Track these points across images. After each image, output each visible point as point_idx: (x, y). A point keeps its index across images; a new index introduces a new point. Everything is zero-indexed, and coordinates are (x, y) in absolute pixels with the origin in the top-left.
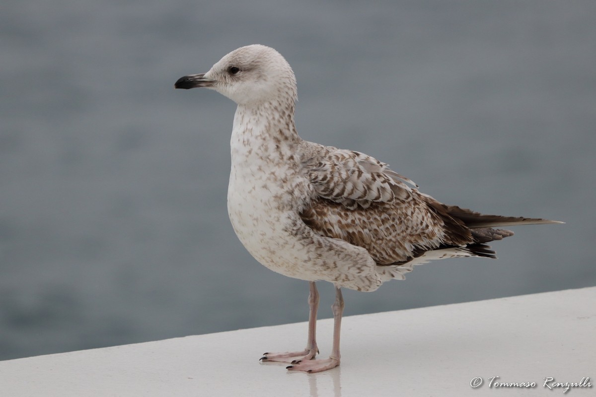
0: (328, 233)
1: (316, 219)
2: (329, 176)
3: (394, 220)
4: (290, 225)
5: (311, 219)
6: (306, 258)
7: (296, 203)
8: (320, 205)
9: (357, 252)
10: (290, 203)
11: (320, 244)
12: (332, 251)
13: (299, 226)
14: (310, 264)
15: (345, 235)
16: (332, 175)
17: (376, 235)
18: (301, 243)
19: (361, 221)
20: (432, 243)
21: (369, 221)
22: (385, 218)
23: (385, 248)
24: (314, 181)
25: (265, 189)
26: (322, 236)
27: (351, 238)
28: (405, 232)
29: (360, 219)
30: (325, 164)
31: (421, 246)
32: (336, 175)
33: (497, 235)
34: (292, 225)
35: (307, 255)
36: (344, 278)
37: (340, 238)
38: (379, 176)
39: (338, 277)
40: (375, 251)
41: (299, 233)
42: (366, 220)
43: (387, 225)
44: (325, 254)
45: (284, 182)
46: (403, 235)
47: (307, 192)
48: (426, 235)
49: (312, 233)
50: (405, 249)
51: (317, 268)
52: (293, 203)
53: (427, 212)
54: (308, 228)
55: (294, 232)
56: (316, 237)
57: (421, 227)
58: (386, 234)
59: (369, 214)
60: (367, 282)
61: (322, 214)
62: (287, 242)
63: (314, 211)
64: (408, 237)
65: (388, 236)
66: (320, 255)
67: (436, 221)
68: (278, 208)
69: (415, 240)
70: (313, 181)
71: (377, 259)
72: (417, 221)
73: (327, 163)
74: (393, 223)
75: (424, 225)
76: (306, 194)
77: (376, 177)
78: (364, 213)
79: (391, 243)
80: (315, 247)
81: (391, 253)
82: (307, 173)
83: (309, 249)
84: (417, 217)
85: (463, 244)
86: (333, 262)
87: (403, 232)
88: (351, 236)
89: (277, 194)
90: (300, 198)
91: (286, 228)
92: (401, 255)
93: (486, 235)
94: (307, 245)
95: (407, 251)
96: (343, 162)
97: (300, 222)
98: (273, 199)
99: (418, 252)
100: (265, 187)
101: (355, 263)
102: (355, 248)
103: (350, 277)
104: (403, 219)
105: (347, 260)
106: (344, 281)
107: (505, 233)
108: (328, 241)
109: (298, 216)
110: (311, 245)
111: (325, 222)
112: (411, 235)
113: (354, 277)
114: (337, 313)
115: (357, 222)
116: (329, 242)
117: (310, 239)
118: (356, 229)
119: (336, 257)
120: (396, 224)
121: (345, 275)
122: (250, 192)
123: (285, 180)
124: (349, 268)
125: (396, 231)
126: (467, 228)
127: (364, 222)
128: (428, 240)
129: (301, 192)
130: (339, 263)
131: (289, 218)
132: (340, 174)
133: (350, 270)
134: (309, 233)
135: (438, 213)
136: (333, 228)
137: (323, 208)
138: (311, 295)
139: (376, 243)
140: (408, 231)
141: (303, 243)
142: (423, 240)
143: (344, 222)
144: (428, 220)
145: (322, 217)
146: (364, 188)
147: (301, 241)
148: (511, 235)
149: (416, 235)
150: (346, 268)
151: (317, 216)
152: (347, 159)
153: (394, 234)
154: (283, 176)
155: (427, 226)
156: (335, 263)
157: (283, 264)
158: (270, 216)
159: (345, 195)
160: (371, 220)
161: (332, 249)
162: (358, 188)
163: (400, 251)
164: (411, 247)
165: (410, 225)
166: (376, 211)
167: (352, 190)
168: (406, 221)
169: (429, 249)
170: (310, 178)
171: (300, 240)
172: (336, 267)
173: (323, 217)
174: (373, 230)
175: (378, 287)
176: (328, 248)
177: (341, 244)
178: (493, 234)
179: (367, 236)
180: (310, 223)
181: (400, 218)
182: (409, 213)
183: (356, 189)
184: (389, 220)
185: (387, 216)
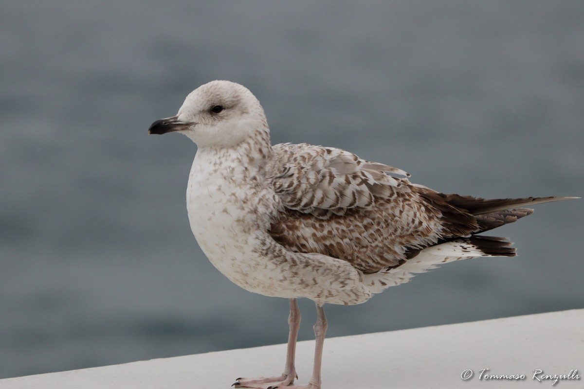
0: (302, 248)
1: (287, 235)
2: (296, 183)
3: (379, 224)
4: (259, 245)
5: (281, 235)
6: (282, 278)
7: (263, 221)
8: (291, 219)
9: (337, 264)
10: (256, 223)
11: (294, 261)
12: (309, 267)
13: (268, 245)
14: (286, 283)
15: (322, 248)
16: (299, 182)
17: (359, 243)
18: (273, 263)
19: (340, 231)
20: (428, 240)
21: (349, 229)
22: (368, 223)
23: (371, 256)
24: (280, 191)
25: (225, 213)
26: (296, 252)
27: (329, 251)
28: (394, 234)
29: (337, 229)
30: (290, 168)
31: (415, 246)
32: (304, 181)
33: (511, 217)
34: (262, 246)
35: (282, 275)
36: (327, 294)
37: (317, 252)
38: (355, 177)
39: (320, 294)
40: (359, 260)
41: (269, 252)
42: (345, 228)
43: (371, 231)
44: (302, 272)
45: (244, 202)
46: (391, 238)
47: (273, 205)
48: (419, 233)
49: (284, 251)
50: (395, 253)
51: (295, 286)
52: (259, 222)
53: (420, 206)
54: (278, 245)
55: (264, 252)
56: (289, 254)
57: (413, 226)
58: (370, 240)
59: (348, 221)
60: (354, 296)
61: (293, 228)
62: (259, 263)
63: (284, 226)
64: (398, 240)
65: (373, 242)
66: (296, 273)
67: (432, 214)
68: (245, 231)
69: (407, 241)
70: (278, 190)
71: (362, 268)
72: (408, 219)
73: (291, 166)
74: (379, 228)
75: (417, 222)
76: (272, 207)
77: (351, 179)
78: (342, 221)
79: (378, 248)
80: (289, 265)
81: (379, 259)
82: (271, 183)
83: (282, 268)
84: (408, 216)
85: (467, 234)
86: (312, 279)
87: (390, 235)
88: (328, 249)
89: (239, 217)
90: (266, 213)
91: (255, 248)
92: (391, 260)
93: (497, 219)
94: (280, 264)
95: (398, 255)
96: (311, 163)
97: (270, 241)
98: (236, 223)
99: (411, 253)
100: (225, 211)
101: (337, 277)
102: (334, 261)
103: (334, 293)
104: (389, 221)
105: (327, 275)
106: (327, 297)
107: (522, 213)
108: (303, 256)
109: (266, 234)
110: (284, 264)
111: (298, 237)
112: (401, 236)
113: (338, 292)
114: (319, 333)
115: (335, 232)
116: (305, 257)
117: (282, 257)
118: (334, 241)
119: (315, 273)
120: (382, 228)
121: (327, 292)
122: (210, 219)
123: (245, 200)
124: (331, 283)
125: (382, 235)
126: (472, 215)
127: (343, 231)
128: (423, 238)
129: (267, 207)
130: (319, 280)
131: (257, 238)
132: (308, 179)
133: (333, 285)
134: (280, 250)
135: (434, 204)
136: (308, 242)
137: (294, 221)
138: (292, 313)
139: (359, 252)
140: (398, 233)
141: (276, 262)
142: (416, 240)
143: (319, 234)
144: (422, 215)
145: (294, 232)
146: (336, 194)
147: (273, 261)
148: (529, 213)
149: (408, 235)
150: (328, 283)
151: (288, 231)
152: (314, 158)
153: (380, 239)
154: (243, 197)
155: (421, 223)
156: (314, 280)
157: (258, 285)
158: (238, 241)
159: (315, 204)
160: (352, 227)
161: (309, 265)
162: (329, 196)
163: (389, 257)
164: (402, 249)
165: (399, 225)
166: (357, 216)
167: (323, 198)
168: (393, 223)
169: (424, 247)
170: (275, 187)
171: (271, 259)
172: (316, 283)
173: (296, 231)
174: (354, 239)
175: (366, 300)
176: (304, 264)
177: (318, 258)
178: (505, 216)
179: (348, 247)
180: (281, 239)
181: (386, 221)
182: (397, 213)
183: (327, 197)
184: (373, 224)
185: (370, 221)
